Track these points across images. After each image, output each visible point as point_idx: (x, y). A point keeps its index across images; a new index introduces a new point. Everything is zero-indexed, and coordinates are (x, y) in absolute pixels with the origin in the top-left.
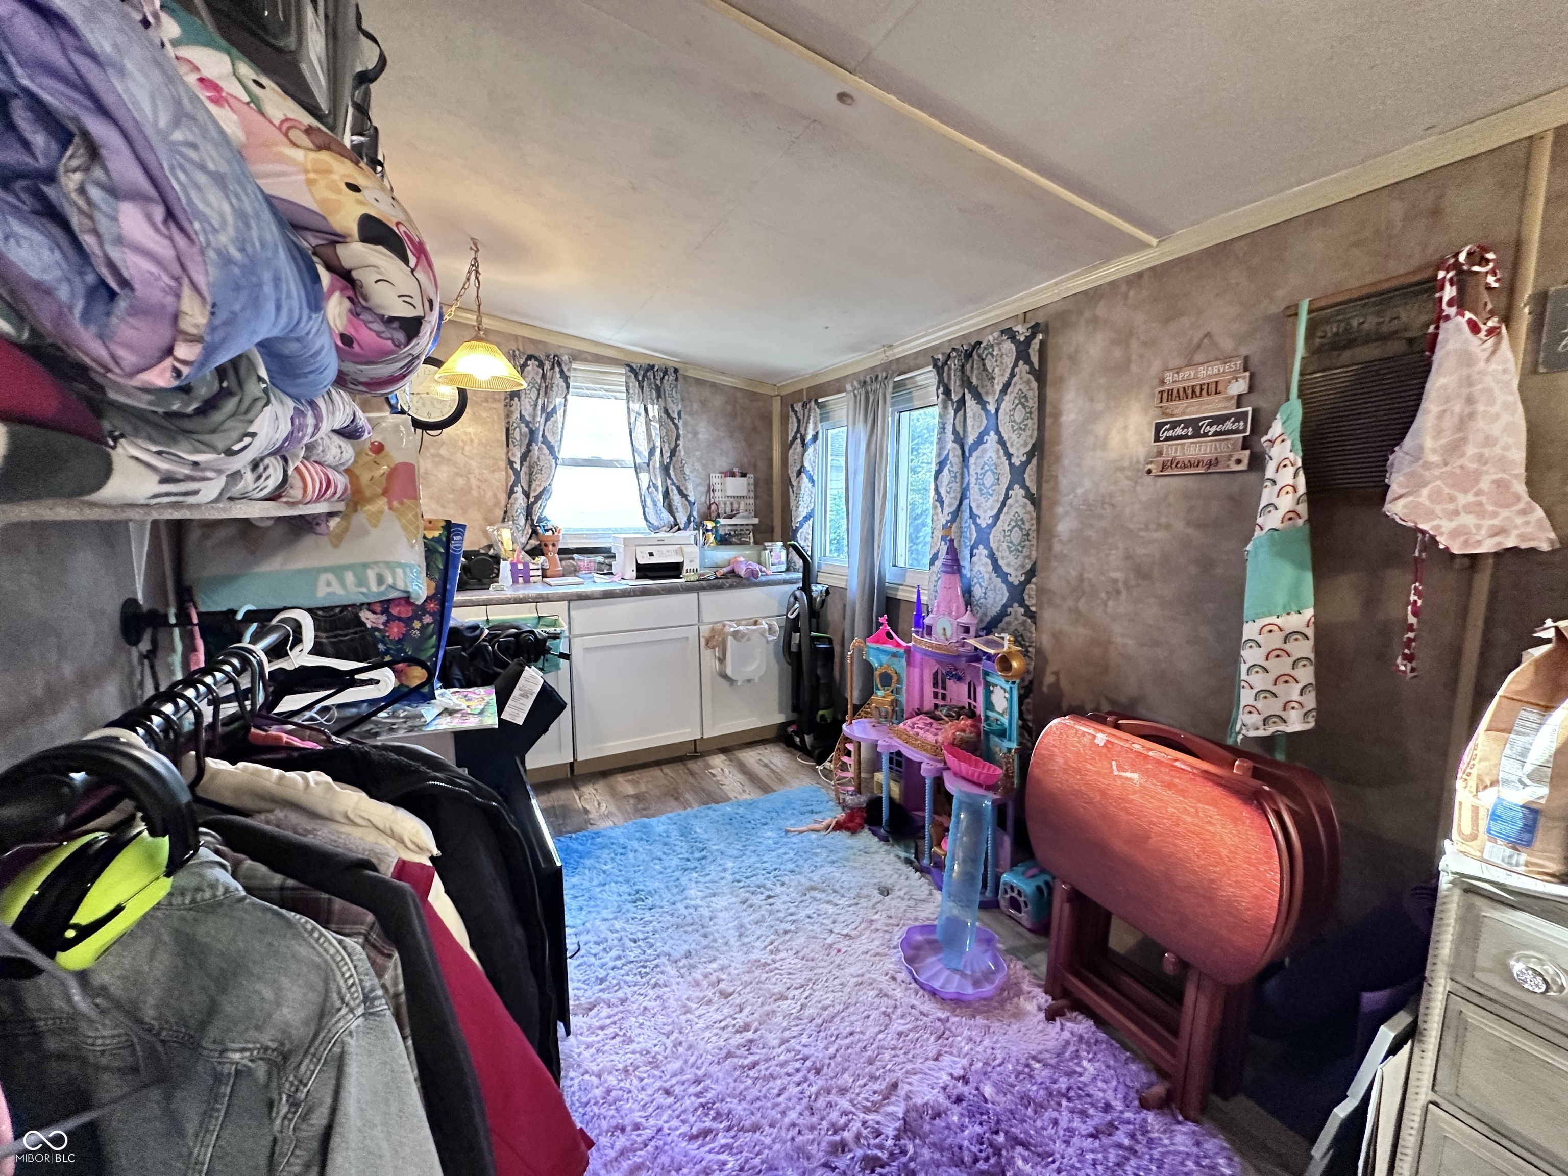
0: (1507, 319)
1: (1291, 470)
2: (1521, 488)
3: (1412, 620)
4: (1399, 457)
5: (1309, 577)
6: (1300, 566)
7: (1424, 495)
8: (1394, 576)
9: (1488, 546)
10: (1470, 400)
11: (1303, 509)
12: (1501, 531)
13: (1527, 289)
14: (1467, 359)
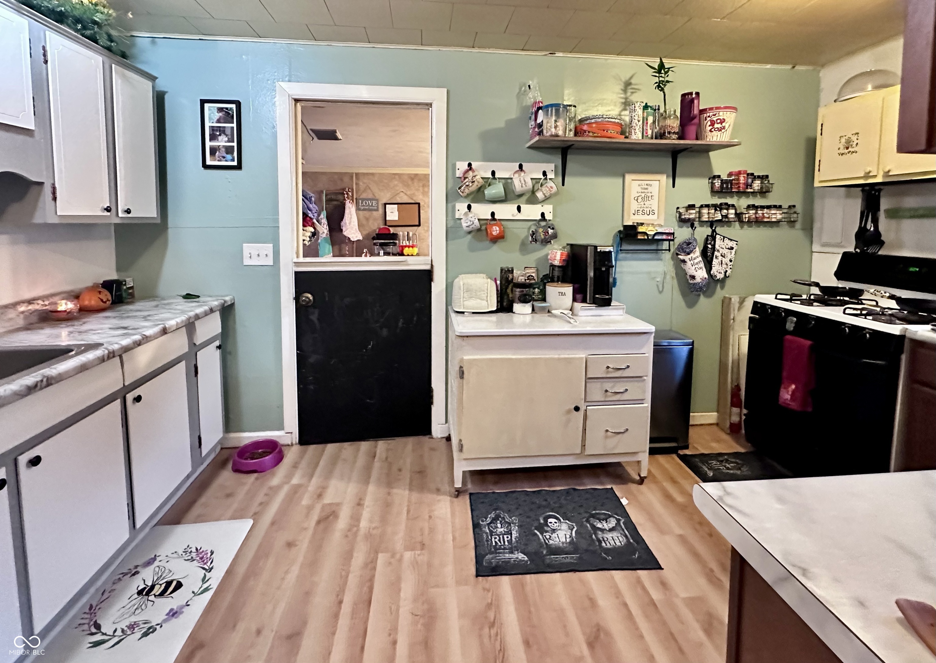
0: (353, 201)
1: (326, 225)
2: (358, 230)
3: (347, 253)
4: (342, 223)
5: (331, 247)
6: (329, 245)
7: (348, 231)
8: (343, 245)
9: (356, 240)
10: (351, 215)
11: (328, 233)
12: (357, 237)
13: (355, 197)
14: (349, 208)
